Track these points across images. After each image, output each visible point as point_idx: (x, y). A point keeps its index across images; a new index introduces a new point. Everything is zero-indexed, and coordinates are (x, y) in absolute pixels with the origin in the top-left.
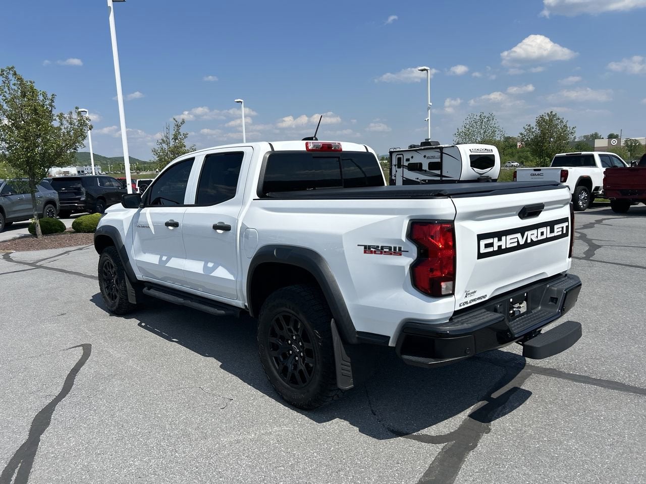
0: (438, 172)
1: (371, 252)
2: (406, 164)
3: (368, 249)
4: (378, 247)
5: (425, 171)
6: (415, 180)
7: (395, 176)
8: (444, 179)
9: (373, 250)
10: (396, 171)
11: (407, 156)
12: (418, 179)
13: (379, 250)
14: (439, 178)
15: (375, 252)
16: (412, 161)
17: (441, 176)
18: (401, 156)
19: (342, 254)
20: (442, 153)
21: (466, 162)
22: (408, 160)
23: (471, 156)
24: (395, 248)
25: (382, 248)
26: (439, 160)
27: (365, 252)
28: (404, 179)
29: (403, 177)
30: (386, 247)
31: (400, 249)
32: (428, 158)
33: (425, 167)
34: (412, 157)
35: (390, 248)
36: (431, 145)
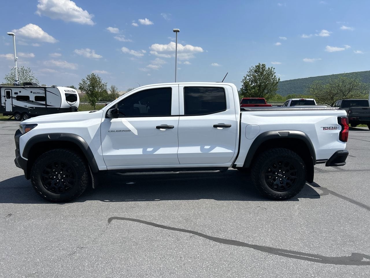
0: (44, 103)
1: (326, 129)
2: (15, 96)
3: (324, 128)
4: (328, 127)
5: (33, 101)
6: (23, 107)
7: (5, 104)
8: (48, 107)
9: (326, 128)
10: (6, 101)
11: (14, 90)
12: (26, 106)
13: (329, 128)
14: (45, 107)
15: (327, 129)
16: (19, 94)
17: (46, 105)
18: (10, 91)
19: (315, 130)
20: (46, 91)
21: (64, 98)
22: (16, 93)
23: (66, 94)
24: (334, 127)
25: (330, 127)
26: (44, 95)
27: (324, 130)
28: (13, 106)
29: (12, 104)
30: (331, 127)
31: (336, 127)
32: (34, 93)
33: (32, 98)
34: (20, 92)
35: (333, 127)
36: (32, 85)
